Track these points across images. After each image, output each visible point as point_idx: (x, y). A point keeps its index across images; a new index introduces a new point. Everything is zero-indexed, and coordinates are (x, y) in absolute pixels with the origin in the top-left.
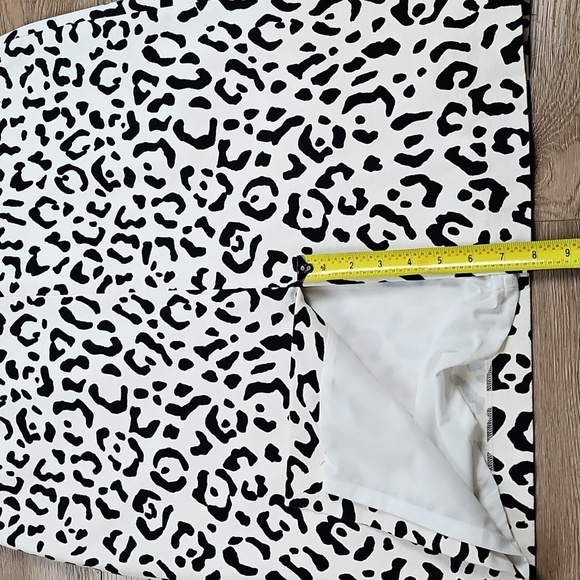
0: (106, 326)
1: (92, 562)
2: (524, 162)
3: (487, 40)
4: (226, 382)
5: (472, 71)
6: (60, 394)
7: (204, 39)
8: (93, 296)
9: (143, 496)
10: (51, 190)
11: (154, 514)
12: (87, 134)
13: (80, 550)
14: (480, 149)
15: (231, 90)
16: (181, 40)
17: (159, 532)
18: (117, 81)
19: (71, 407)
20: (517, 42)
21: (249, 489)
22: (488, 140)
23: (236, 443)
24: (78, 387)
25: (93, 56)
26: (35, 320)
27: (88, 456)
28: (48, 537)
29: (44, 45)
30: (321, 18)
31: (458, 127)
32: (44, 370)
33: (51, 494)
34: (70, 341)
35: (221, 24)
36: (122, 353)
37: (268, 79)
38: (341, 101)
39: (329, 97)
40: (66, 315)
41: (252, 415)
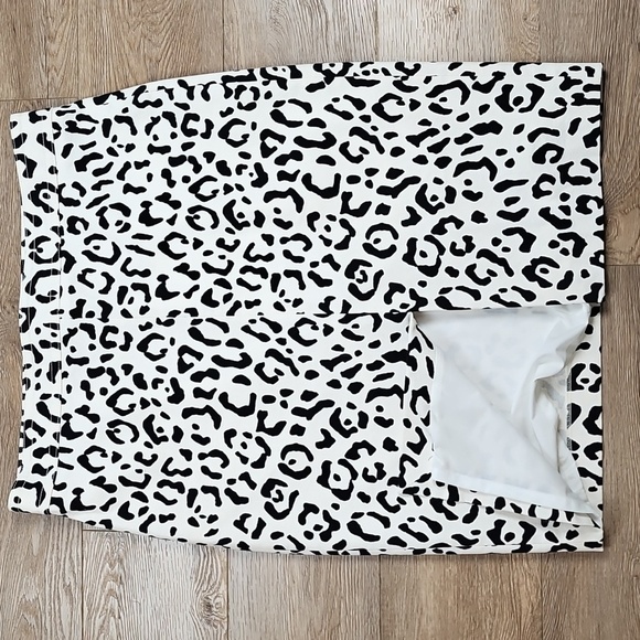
0: (234, 343)
1: (226, 541)
3: (573, 129)
4: (349, 388)
5: (560, 151)
6: (190, 401)
8: (223, 318)
9: (270, 484)
10: (182, 226)
11: (281, 498)
12: (214, 180)
13: (212, 532)
14: (566, 210)
15: (354, 151)
16: (307, 107)
17: (286, 513)
18: (245, 136)
19: (200, 412)
20: (596, 132)
21: (369, 474)
22: (572, 203)
23: (356, 438)
24: (209, 395)
25: (223, 114)
26: (163, 338)
27: (215, 453)
28: (180, 523)
29: (174, 101)
30: (436, 100)
31: (549, 193)
32: (174, 382)
33: (178, 487)
34: (199, 356)
35: (346, 97)
37: (388, 145)
38: (452, 167)
39: (442, 163)
40: (195, 334)
41: (372, 414)
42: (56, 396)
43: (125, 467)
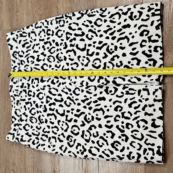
0: (60, 95)
1: (57, 153)
2: (161, 54)
3: (152, 24)
4: (89, 109)
5: (148, 32)
6: (49, 112)
7: (83, 24)
8: (56, 88)
9: (69, 137)
10: (46, 62)
11: (71, 141)
12: (55, 48)
13: (54, 150)
14: (150, 51)
15: (90, 37)
16: (77, 24)
17: (73, 145)
18: (62, 35)
19: (51, 115)
20: (159, 25)
21: (94, 135)
22: (152, 49)
23: (91, 124)
24: (53, 110)
25: (56, 29)
26: (42, 94)
27: (56, 127)
28: (46, 147)
29: (44, 26)
30: (111, 19)
31: (145, 46)
33: (47, 136)
34: (51, 99)
35: (87, 20)
36: (64, 102)
37: (99, 34)
38: (116, 39)
39: (114, 38)
40: (50, 92)
41: (95, 117)
42: (19, 109)
43: (34, 130)
